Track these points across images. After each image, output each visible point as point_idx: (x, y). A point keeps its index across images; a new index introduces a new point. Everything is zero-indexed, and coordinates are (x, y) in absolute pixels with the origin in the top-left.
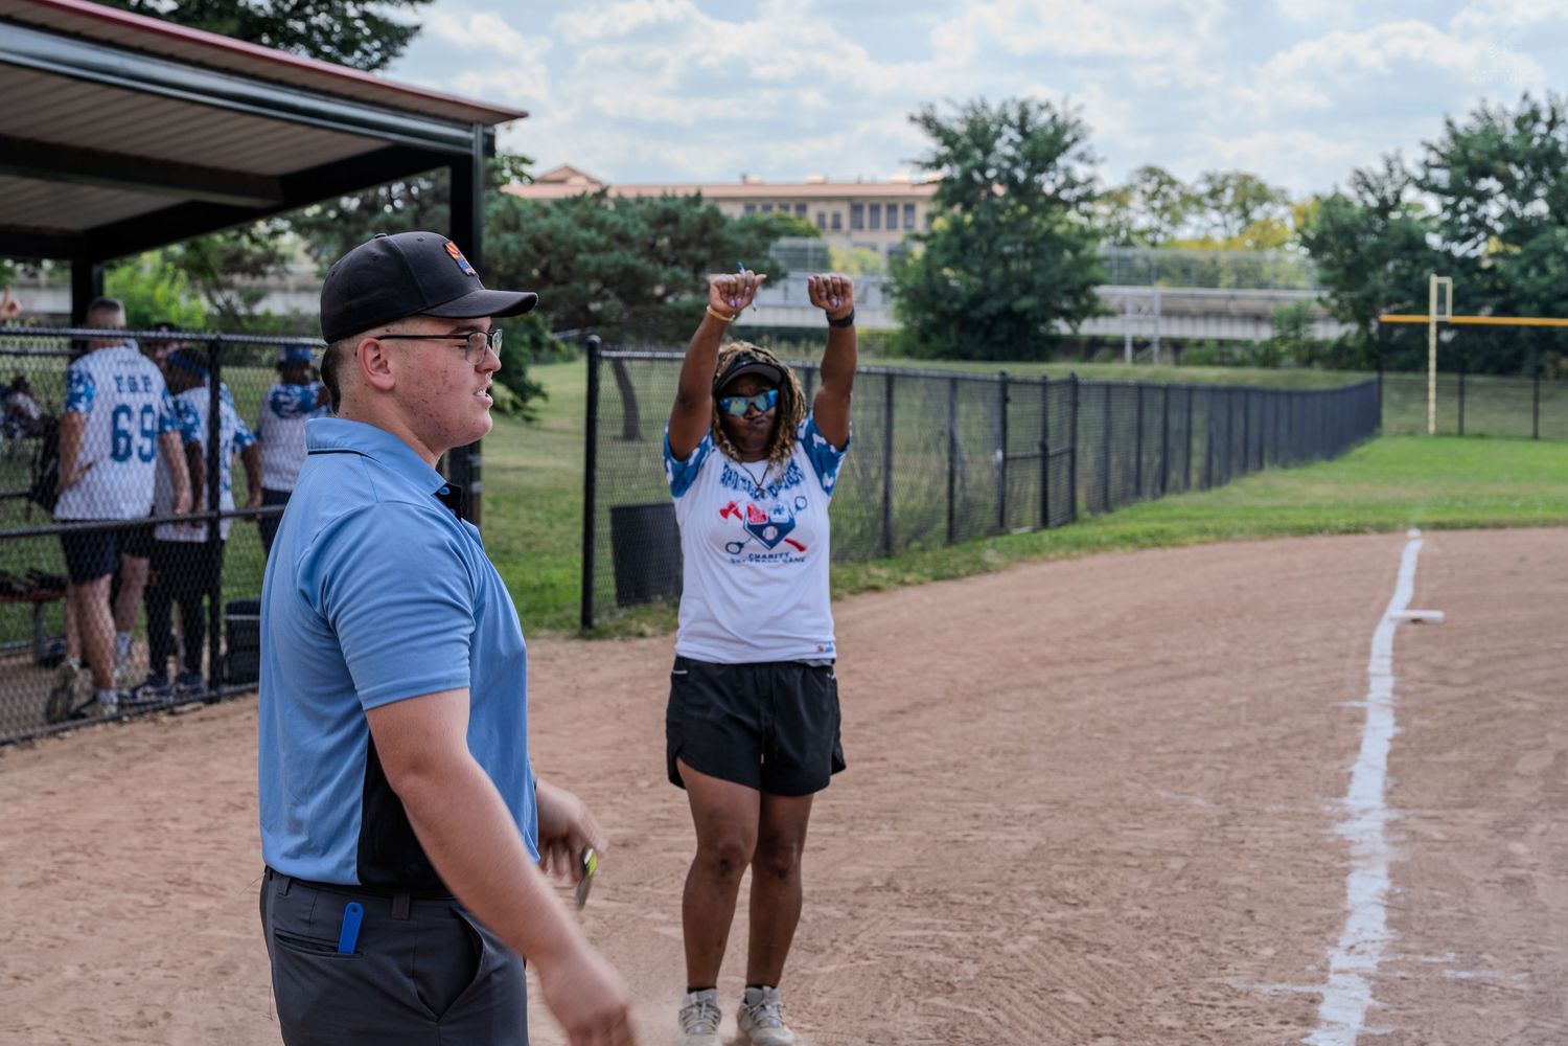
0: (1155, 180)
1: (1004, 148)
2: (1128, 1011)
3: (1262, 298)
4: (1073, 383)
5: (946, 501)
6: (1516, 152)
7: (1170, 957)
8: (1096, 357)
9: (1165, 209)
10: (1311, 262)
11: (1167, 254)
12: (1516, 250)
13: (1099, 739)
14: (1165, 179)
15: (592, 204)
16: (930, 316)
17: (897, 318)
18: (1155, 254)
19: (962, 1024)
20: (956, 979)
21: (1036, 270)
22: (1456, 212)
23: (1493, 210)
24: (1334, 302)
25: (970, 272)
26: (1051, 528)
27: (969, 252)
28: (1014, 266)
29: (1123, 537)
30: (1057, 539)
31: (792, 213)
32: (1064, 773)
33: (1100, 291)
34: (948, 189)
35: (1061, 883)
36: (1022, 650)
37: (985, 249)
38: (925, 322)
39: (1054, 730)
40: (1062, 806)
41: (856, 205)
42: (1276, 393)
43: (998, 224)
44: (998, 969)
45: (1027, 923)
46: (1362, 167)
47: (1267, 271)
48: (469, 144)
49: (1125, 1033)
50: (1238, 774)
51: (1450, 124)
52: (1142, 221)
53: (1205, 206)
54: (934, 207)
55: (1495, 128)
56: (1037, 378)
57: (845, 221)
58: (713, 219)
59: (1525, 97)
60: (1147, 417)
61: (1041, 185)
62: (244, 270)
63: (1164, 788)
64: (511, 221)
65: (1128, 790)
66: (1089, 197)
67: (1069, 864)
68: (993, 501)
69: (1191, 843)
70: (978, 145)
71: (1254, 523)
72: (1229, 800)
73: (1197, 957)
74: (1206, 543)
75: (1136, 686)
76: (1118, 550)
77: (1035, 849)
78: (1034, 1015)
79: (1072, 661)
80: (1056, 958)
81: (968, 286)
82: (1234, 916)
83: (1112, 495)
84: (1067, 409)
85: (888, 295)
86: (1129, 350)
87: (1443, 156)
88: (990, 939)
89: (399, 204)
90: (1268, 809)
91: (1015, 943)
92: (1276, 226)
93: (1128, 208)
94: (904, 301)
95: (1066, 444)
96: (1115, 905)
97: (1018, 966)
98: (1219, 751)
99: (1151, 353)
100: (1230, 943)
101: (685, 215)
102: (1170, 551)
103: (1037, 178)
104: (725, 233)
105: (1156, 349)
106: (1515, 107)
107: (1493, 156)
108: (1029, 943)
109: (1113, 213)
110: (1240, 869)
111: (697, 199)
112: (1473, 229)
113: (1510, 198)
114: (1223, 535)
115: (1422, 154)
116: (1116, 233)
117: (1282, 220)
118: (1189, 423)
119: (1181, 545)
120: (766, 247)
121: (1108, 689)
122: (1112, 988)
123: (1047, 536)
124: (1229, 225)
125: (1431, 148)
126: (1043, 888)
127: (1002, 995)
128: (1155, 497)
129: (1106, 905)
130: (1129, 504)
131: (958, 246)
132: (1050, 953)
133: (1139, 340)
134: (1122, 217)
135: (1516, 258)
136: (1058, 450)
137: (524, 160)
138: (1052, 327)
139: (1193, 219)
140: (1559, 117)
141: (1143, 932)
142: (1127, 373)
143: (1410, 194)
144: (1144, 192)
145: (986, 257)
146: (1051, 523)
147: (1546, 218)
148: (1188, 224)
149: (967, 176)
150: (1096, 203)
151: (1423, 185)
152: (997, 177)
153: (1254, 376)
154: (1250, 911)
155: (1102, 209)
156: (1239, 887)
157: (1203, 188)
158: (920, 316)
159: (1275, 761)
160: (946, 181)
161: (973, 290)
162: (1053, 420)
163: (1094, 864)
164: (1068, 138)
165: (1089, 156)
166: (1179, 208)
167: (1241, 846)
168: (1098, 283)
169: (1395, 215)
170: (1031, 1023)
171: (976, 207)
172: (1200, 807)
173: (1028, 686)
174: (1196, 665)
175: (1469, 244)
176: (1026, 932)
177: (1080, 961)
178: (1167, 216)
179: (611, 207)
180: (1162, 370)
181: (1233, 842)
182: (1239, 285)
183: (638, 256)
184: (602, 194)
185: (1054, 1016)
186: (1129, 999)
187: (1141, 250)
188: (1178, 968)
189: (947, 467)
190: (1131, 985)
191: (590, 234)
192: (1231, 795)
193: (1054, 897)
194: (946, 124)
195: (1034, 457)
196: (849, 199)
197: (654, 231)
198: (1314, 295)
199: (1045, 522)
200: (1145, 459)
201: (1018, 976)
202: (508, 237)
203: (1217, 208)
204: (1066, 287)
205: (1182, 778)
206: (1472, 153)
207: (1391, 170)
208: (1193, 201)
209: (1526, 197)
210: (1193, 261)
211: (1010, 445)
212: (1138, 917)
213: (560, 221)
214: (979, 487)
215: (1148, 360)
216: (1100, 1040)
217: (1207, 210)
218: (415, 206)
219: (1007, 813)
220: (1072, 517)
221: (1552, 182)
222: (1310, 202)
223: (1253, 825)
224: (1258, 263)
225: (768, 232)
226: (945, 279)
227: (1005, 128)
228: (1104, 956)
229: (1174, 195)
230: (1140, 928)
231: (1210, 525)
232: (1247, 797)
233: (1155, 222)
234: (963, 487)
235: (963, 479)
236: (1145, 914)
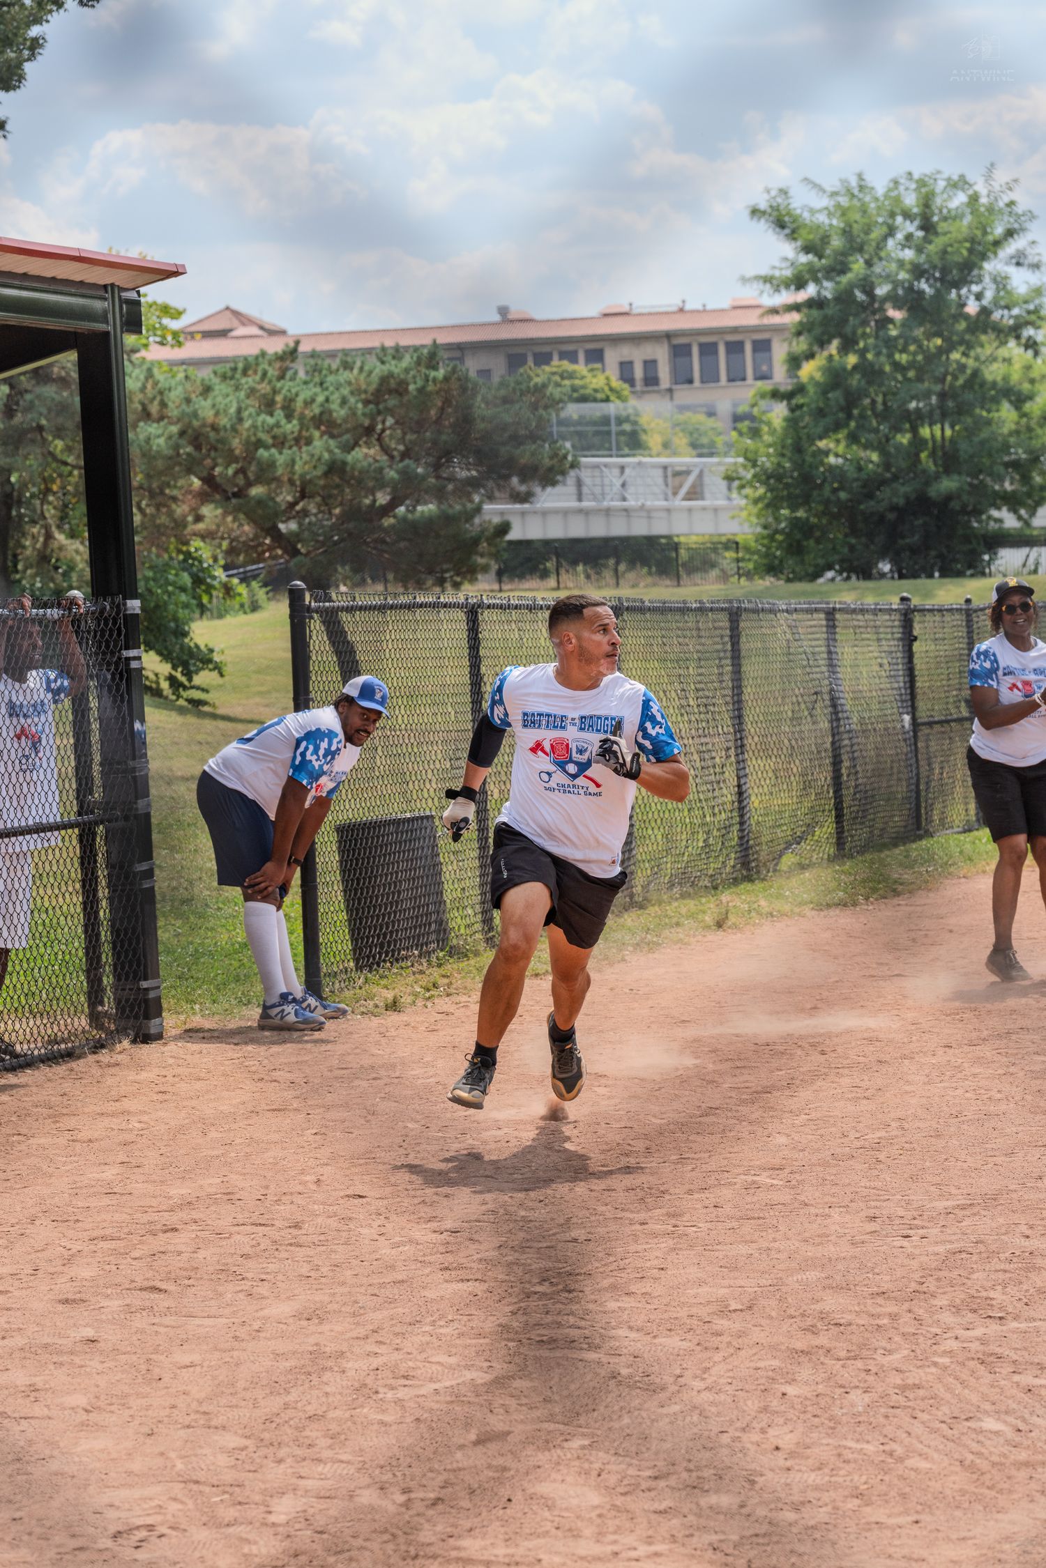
1: (899, 250)
21: (960, 435)
25: (859, 442)
28: (926, 430)
31: (581, 368)
34: (817, 317)
37: (880, 405)
38: (794, 522)
41: (679, 345)
43: (898, 367)
48: (102, 317)
54: (801, 345)
57: (664, 373)
58: (457, 388)
61: (960, 303)
66: (1035, 319)
68: (901, 790)
70: (857, 249)
81: (859, 463)
85: (736, 485)
94: (761, 491)
101: (416, 384)
103: (953, 294)
104: (478, 407)
111: (432, 352)
120: (544, 422)
131: (838, 404)
138: (990, 517)
145: (883, 417)
149: (844, 296)
152: (892, 298)
158: (785, 513)
160: (811, 303)
161: (867, 471)
164: (998, 229)
165: (1032, 256)
171: (861, 343)
179: (305, 372)
184: (291, 354)
191: (274, 419)
194: (806, 219)
196: (668, 336)
204: (1010, 458)
211: (922, 706)
213: (226, 403)
214: (879, 772)
225: (546, 401)
226: (823, 455)
227: (900, 220)
234: (854, 772)
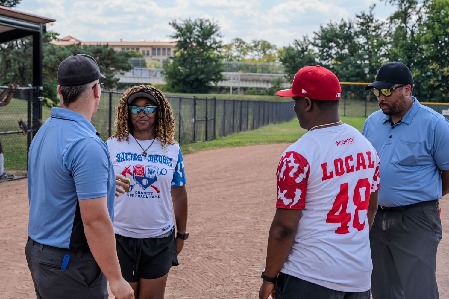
0: (239, 42)
1: (196, 32)
2: (226, 278)
3: (269, 76)
4: (215, 99)
5: (178, 133)
6: (340, 35)
7: (238, 262)
8: (222, 92)
9: (242, 50)
10: (283, 66)
11: (242, 63)
12: (339, 63)
13: (220, 201)
14: (242, 42)
15: (76, 47)
16: (174, 80)
17: (165, 81)
18: (239, 63)
19: (179, 282)
20: (177, 269)
21: (205, 67)
22: (323, 52)
23: (333, 51)
24: (289, 77)
25: (186, 68)
26: (208, 141)
27: (186, 62)
28: (198, 66)
29: (229, 143)
30: (210, 144)
31: (135, 50)
32: (210, 210)
33: (223, 73)
34: (180, 44)
35: (208, 242)
36: (199, 176)
37: (190, 61)
38: (173, 82)
39: (207, 198)
40: (209, 220)
41: (154, 48)
42: (272, 103)
43: (194, 54)
44: (189, 266)
45: (198, 253)
46: (297, 39)
47: (270, 68)
48: (38, 29)
49: (225, 284)
50: (259, 210)
51: (321, 27)
52: (235, 54)
53: (253, 49)
54: (176, 49)
55: (334, 28)
56: (204, 98)
57: (150, 53)
58: (112, 52)
59: (342, 20)
60: (236, 109)
61: (206, 43)
63: (238, 214)
64: (52, 52)
65: (228, 215)
66: (220, 47)
67: (211, 236)
68: (191, 133)
69: (245, 230)
70: (188, 31)
71: (266, 139)
72: (256, 218)
73: (246, 262)
74: (252, 145)
75: (231, 186)
76: (227, 147)
77: (201, 232)
78: (199, 279)
79: (213, 178)
80: (206, 263)
81: (186, 71)
82: (257, 250)
83: (226, 131)
84: (213, 107)
85: (163, 74)
86: (231, 90)
87: (319, 36)
88: (187, 258)
89: (19, 46)
90: (267, 220)
91: (194, 259)
92: (273, 55)
93: (231, 50)
94: (167, 76)
95: (213, 117)
96: (223, 248)
97: (195, 265)
98: (254, 204)
99: (238, 91)
100: (255, 258)
101: (103, 51)
102: (242, 147)
103: (205, 41)
104: (115, 56)
105: (239, 90)
106: (339, 23)
107: (333, 36)
108: (198, 259)
109: (227, 51)
110: (259, 237)
111: (107, 46)
112: (328, 57)
113: (338, 48)
114: (257, 143)
115: (314, 36)
116: (228, 57)
117: (275, 54)
118: (248, 111)
119: (245, 146)
120: (127, 60)
121: (223, 187)
122: (222, 271)
123: (207, 143)
124: (260, 55)
125: (316, 34)
126: (203, 243)
127: (190, 274)
128: (238, 132)
129: (221, 248)
130: (230, 134)
131: (183, 60)
132: (204, 262)
133: (234, 88)
134: (230, 53)
135: (340, 65)
136: (211, 118)
137: (57, 34)
138: (209, 83)
139: (250, 53)
140: (352, 26)
141: (231, 256)
142: (231, 97)
143: (310, 47)
144: (236, 45)
145: (191, 63)
146: (208, 140)
147: (348, 54)
148: (249, 55)
149: (185, 40)
150: (222, 48)
151: (314, 45)
152: (194, 41)
153: (267, 98)
154: (261, 249)
155: (224, 50)
156: (259, 242)
157: (252, 45)
158: (172, 80)
159: (269, 207)
160: (179, 41)
161: (187, 73)
162: (209, 110)
163: (218, 236)
164: (214, 30)
165: (220, 35)
166: (245, 50)
167: (259, 231)
168: (222, 71)
169: (306, 53)
170: (198, 282)
171: (188, 49)
172: (248, 220)
173: (200, 186)
174: (248, 180)
175: (326, 61)
176: (198, 256)
177: (213, 264)
178: (242, 53)
179: (82, 48)
180: (240, 96)
181: (257, 230)
182: (262, 72)
184: (79, 44)
185: (205, 280)
186: (226, 274)
187: (235, 61)
188: (240, 265)
189: (178, 123)
190: (227, 270)
192: (257, 216)
193: (206, 246)
194: (179, 25)
195: (204, 120)
196: (152, 46)
197: (94, 55)
198: (284, 75)
199: (207, 139)
200: (235, 121)
201: (195, 268)
202: (52, 56)
203: (256, 50)
204: (213, 72)
205: (243, 211)
206: (327, 35)
207: (305, 40)
208: (250, 48)
209: (342, 48)
210: (249, 65)
211: (197, 117)
212: (230, 251)
214: (188, 129)
215: (237, 93)
216: (218, 286)
217: (254, 51)
218: (24, 47)
219: (194, 222)
220: (214, 138)
221: (349, 44)
222: (282, 49)
223: (263, 225)
224: (268, 66)
225: (127, 56)
226: (179, 70)
227: (196, 27)
228: (220, 262)
229: (244, 46)
230: (230, 254)
231: (253, 140)
232: (261, 217)
233: (239, 54)
234: (183, 129)
235: (183, 127)
236: (232, 250)
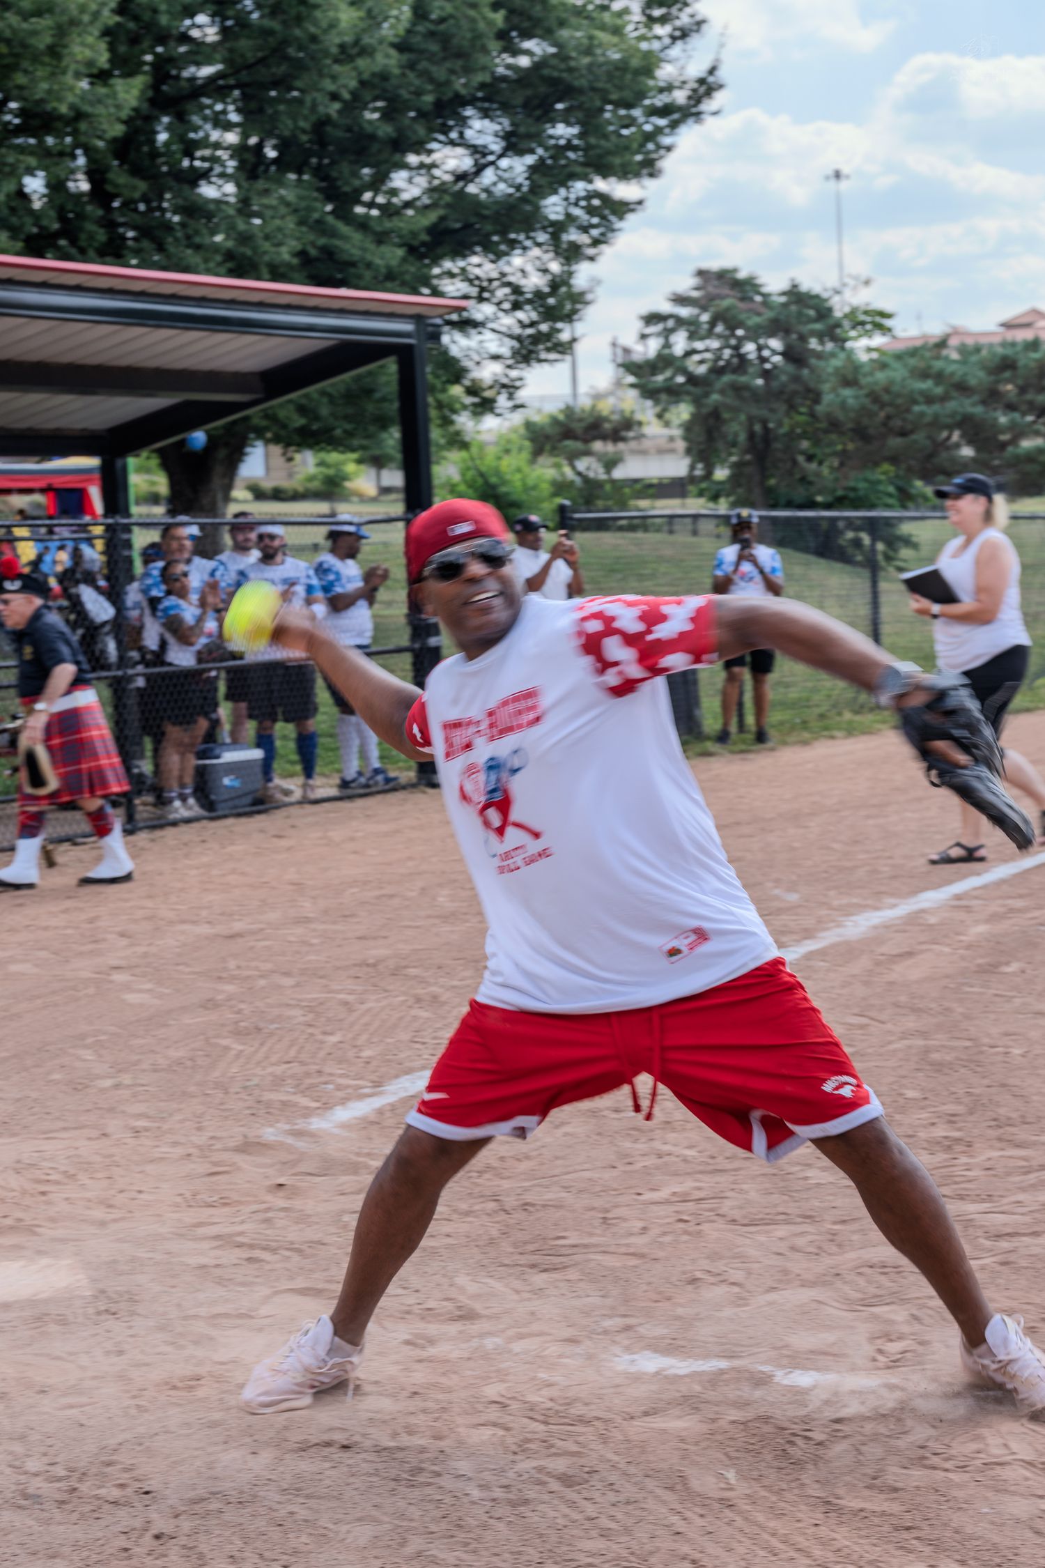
15: (932, 354)
62: (604, 438)
64: (850, 377)
101: (1022, 362)
111: (1036, 345)
179: (953, 355)
183: (974, 405)
191: (927, 385)
197: (992, 378)
202: (847, 392)
213: (898, 373)
